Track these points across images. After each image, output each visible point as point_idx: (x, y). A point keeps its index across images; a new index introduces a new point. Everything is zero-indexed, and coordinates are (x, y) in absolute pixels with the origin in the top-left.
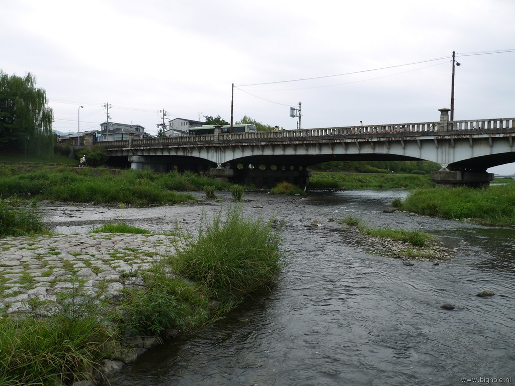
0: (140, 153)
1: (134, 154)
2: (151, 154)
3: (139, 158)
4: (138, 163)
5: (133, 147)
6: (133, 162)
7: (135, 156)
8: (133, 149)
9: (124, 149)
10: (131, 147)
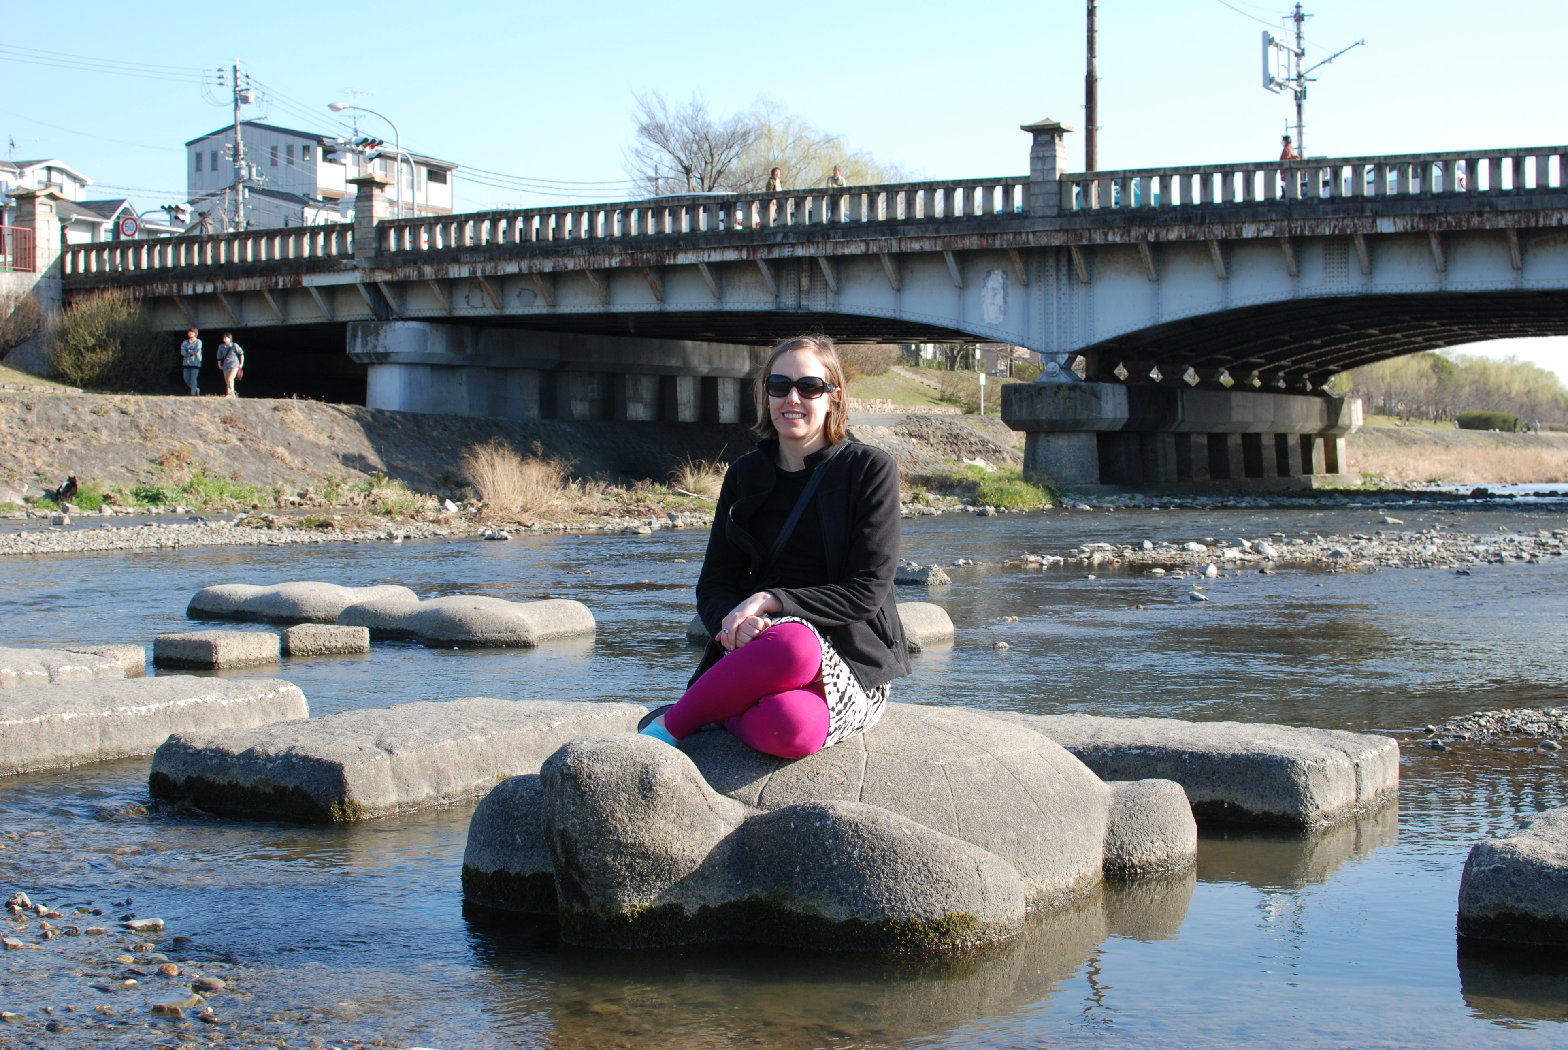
0: (422, 307)
1: (385, 314)
2: (516, 307)
3: (423, 337)
4: (414, 364)
5: (388, 269)
6: (384, 359)
7: (399, 325)
8: (388, 277)
9: (310, 281)
10: (372, 270)
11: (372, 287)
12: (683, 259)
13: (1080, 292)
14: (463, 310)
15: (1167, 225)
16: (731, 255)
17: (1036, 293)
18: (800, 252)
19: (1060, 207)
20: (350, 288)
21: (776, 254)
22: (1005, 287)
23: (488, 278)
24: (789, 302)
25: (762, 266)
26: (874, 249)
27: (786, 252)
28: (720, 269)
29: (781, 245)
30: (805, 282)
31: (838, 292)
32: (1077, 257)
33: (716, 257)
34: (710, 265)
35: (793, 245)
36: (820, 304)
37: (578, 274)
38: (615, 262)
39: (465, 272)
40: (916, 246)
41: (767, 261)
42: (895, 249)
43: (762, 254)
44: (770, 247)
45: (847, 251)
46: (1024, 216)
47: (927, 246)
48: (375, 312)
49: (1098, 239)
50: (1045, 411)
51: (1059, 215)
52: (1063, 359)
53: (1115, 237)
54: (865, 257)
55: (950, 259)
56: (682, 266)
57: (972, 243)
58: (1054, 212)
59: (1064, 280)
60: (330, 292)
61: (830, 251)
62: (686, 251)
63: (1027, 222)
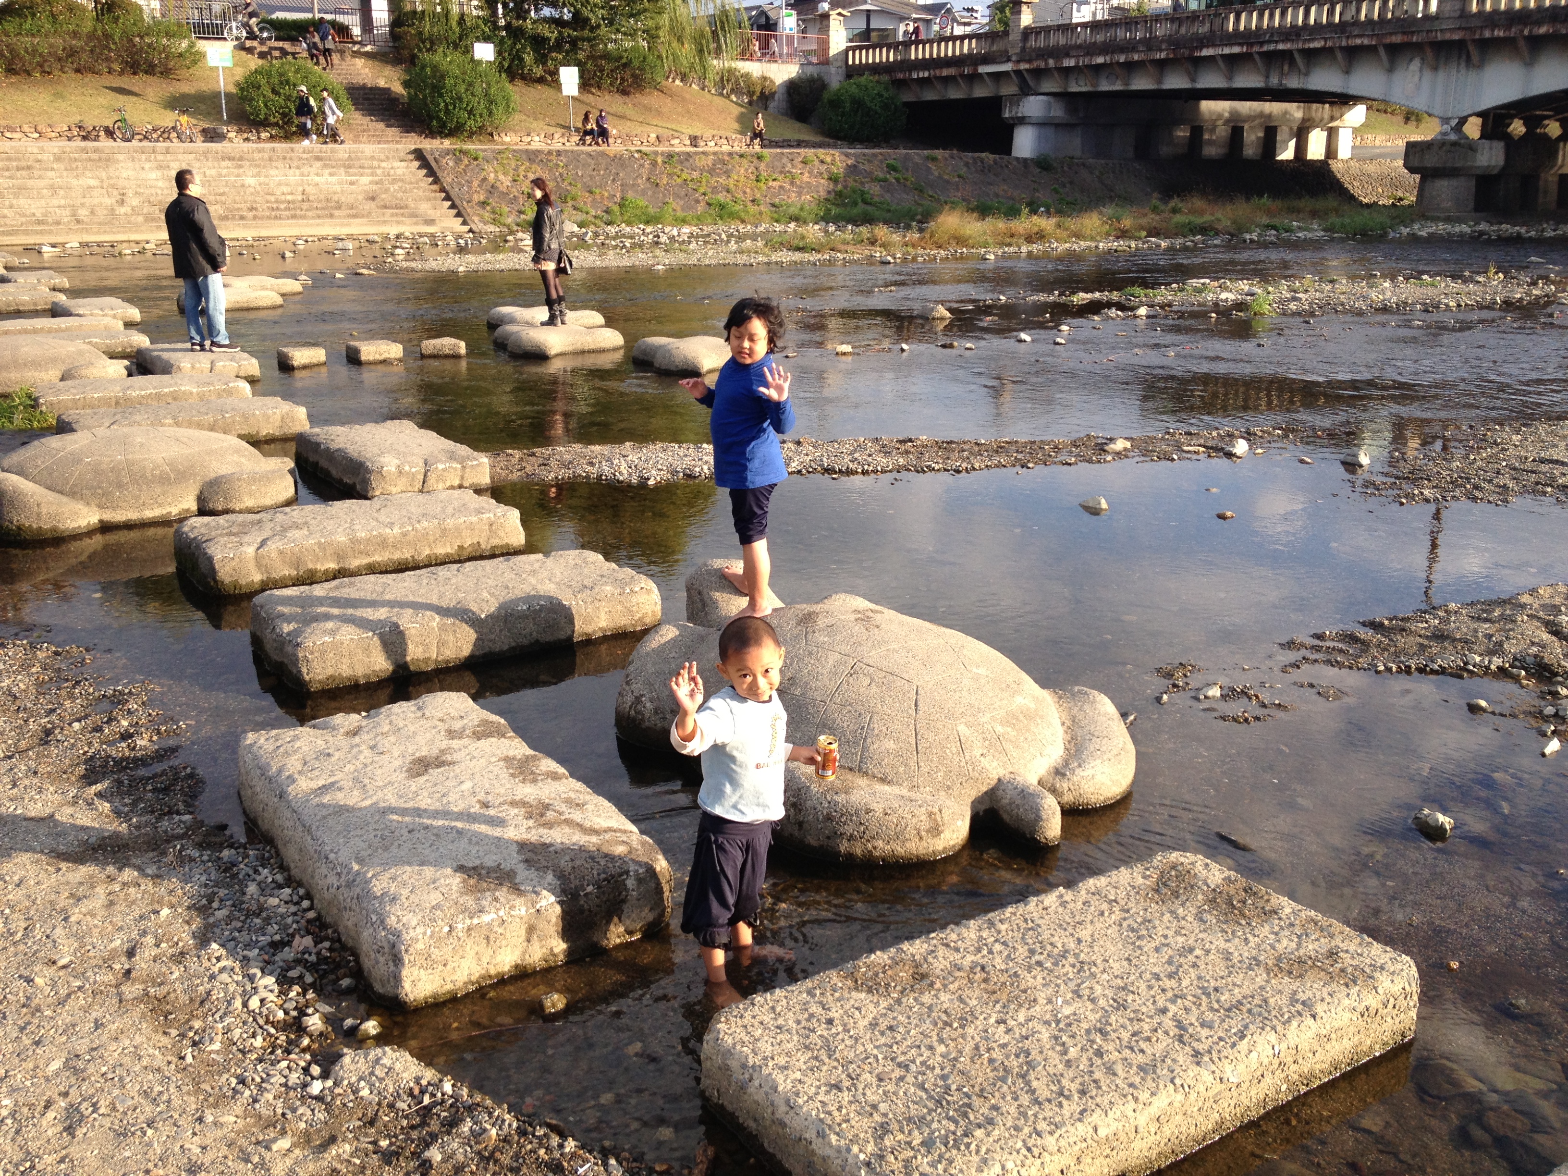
0: (1049, 86)
1: (1026, 90)
2: (1105, 86)
3: (1049, 106)
4: (1042, 124)
5: (1029, 61)
6: (1022, 121)
7: (1032, 98)
8: (1027, 66)
9: (983, 69)
10: (1018, 62)
11: (1018, 72)
12: (1206, 52)
13: (1472, 75)
14: (1074, 88)
15: (1539, 23)
16: (1236, 50)
17: (1441, 75)
18: (1281, 47)
19: (1463, 10)
20: (1006, 74)
21: (1265, 48)
22: (1421, 70)
23: (1086, 66)
24: (1274, 81)
25: (1257, 57)
26: (1329, 44)
27: (1272, 47)
28: (1231, 60)
29: (1269, 42)
30: (1286, 68)
31: (1307, 74)
32: (1471, 48)
33: (1227, 51)
34: (1223, 56)
35: (1277, 42)
36: (1293, 83)
37: (1140, 64)
38: (1163, 55)
39: (1072, 63)
40: (1358, 41)
41: (1259, 53)
42: (1344, 43)
43: (1256, 49)
44: (1262, 44)
45: (1312, 45)
46: (1436, 17)
47: (1366, 41)
48: (1021, 89)
49: (1487, 34)
50: (1431, 161)
51: (1461, 17)
52: (1454, 123)
53: (1499, 33)
54: (1323, 50)
55: (1382, 51)
56: (1205, 57)
57: (1397, 39)
58: (1457, 14)
59: (1463, 65)
60: (997, 77)
61: (1300, 46)
62: (1208, 47)
63: (1436, 23)
